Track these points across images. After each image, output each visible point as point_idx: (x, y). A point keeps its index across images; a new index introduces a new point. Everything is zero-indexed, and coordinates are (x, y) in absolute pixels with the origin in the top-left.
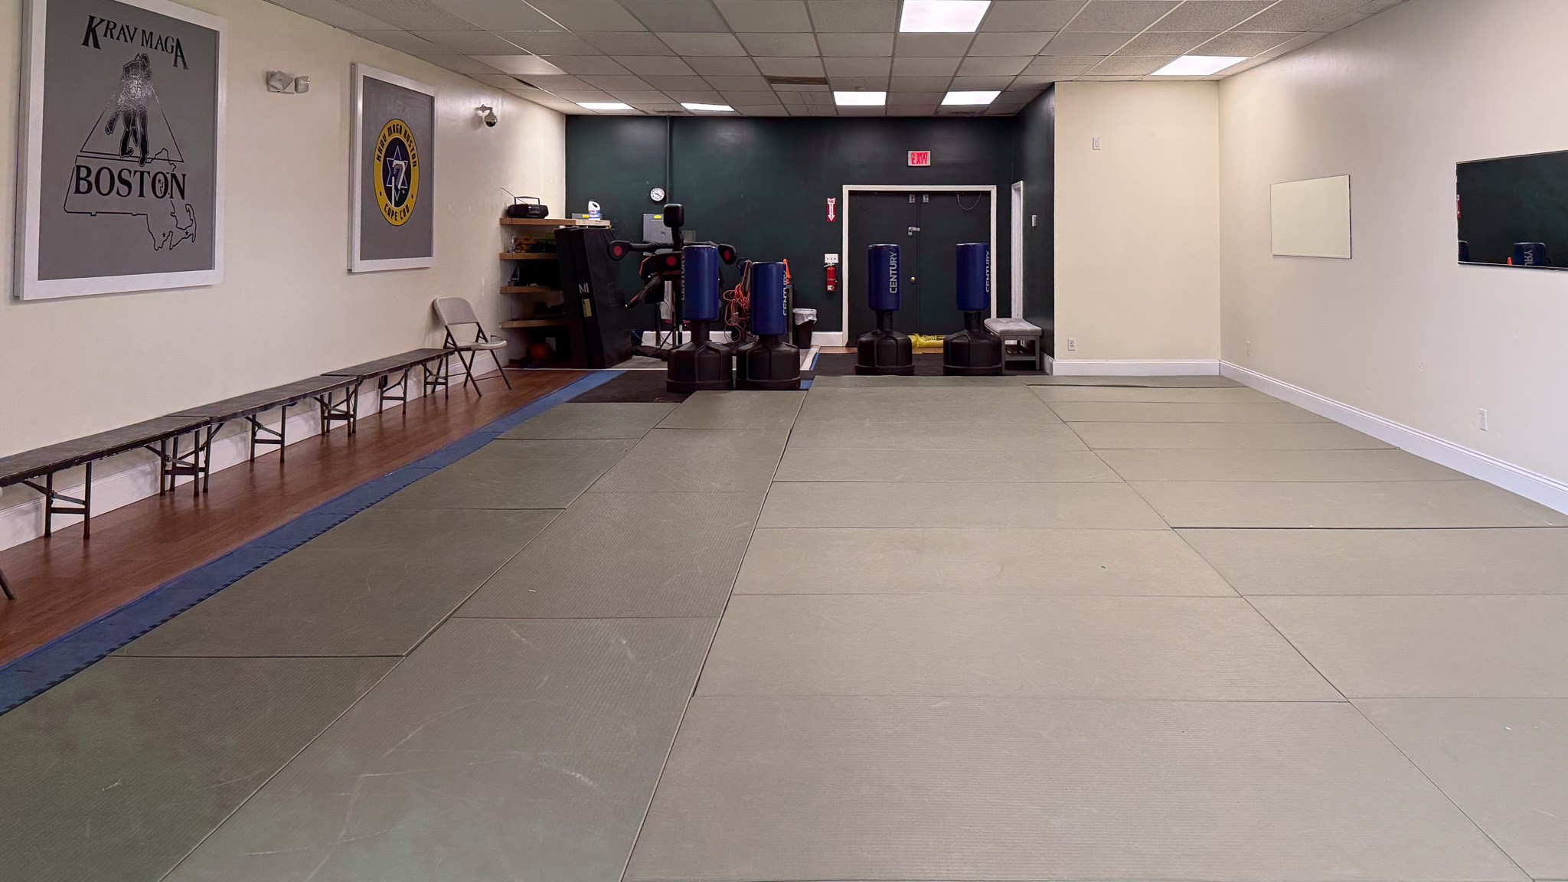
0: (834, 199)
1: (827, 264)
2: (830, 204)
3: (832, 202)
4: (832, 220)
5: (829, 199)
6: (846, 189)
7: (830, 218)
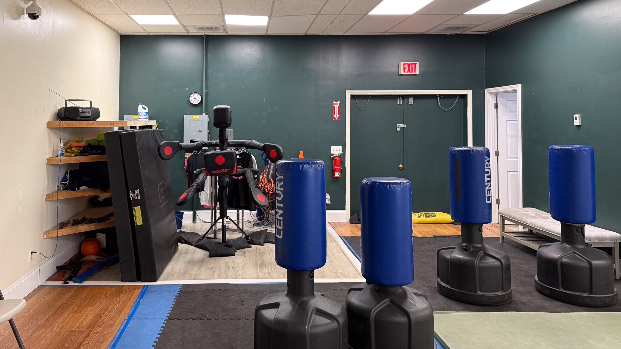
0: (338, 102)
1: (333, 154)
2: (335, 105)
3: (337, 104)
4: (336, 119)
5: (334, 102)
6: (349, 94)
7: (335, 117)
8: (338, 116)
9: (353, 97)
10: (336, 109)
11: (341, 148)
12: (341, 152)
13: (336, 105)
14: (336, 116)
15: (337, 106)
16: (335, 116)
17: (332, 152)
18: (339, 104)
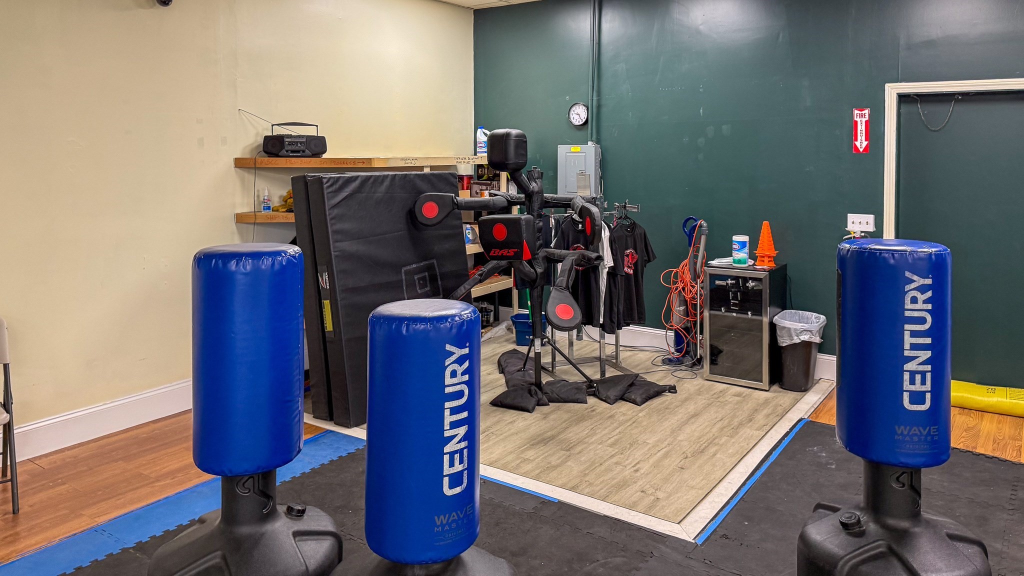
0: (866, 112)
1: (849, 233)
2: (858, 120)
3: (862, 116)
4: (861, 150)
5: (856, 112)
6: (892, 91)
7: (859, 146)
8: (865, 143)
9: (903, 98)
10: (861, 128)
11: (871, 218)
12: (871, 228)
13: (861, 118)
14: (861, 143)
15: (864, 120)
16: (858, 144)
17: (850, 227)
18: (867, 116)
